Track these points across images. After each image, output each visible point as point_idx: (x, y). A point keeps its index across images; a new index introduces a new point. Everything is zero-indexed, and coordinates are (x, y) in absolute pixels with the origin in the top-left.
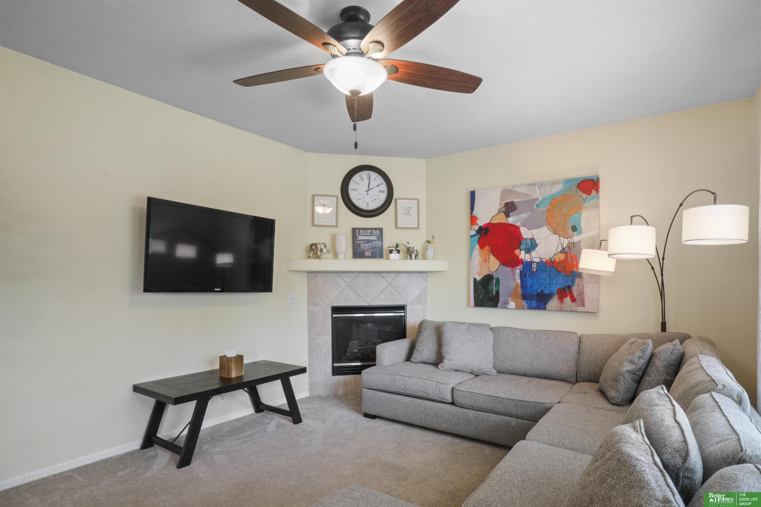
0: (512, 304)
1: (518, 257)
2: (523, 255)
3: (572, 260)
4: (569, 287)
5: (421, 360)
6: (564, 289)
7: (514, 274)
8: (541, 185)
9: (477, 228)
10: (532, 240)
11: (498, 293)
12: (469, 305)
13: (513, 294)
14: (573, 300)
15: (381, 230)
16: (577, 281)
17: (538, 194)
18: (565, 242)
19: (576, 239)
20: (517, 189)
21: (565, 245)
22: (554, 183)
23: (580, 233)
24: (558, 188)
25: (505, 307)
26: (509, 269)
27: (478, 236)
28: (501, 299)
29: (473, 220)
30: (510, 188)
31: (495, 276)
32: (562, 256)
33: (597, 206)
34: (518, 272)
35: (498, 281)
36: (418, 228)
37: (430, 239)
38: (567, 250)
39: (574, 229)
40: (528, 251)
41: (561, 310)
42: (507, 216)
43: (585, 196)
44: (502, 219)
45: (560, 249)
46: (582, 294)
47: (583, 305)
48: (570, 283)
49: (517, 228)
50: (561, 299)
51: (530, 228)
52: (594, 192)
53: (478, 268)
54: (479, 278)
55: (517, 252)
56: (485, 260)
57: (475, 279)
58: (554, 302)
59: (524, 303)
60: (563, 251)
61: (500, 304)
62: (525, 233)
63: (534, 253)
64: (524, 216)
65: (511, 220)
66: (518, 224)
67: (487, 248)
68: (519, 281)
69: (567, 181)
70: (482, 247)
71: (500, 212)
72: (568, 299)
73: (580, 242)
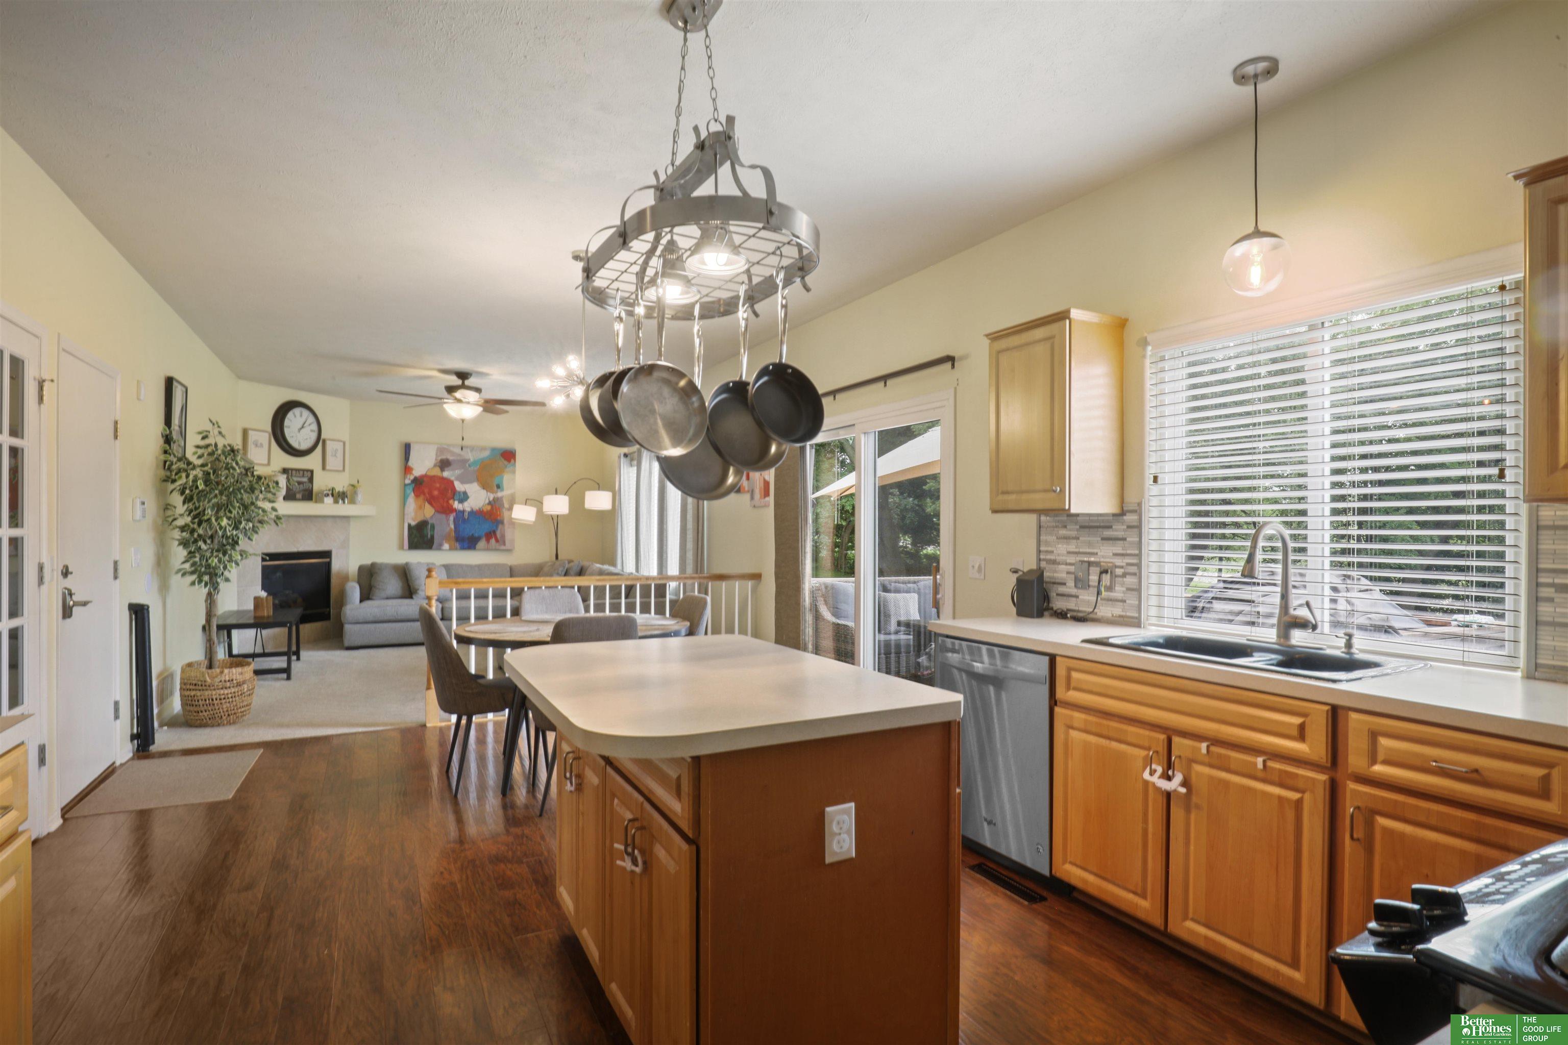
0: (446, 546)
1: (452, 506)
2: (456, 505)
3: (496, 510)
4: (494, 532)
5: (385, 596)
6: (490, 533)
7: (448, 520)
8: (472, 449)
9: (412, 477)
10: (465, 493)
11: (432, 537)
12: (401, 547)
13: (447, 538)
14: (497, 541)
15: (312, 472)
16: (500, 526)
17: (471, 456)
18: (492, 496)
19: (499, 494)
20: (452, 449)
21: (491, 499)
22: (483, 449)
23: (502, 490)
24: (486, 454)
25: (439, 548)
26: (444, 516)
27: (413, 485)
28: (436, 541)
29: (407, 469)
30: (446, 447)
31: (430, 522)
32: (489, 508)
33: (514, 472)
34: (452, 518)
35: (433, 527)
36: (344, 470)
37: (355, 483)
38: (493, 503)
39: (498, 487)
40: (461, 501)
41: (488, 549)
42: (442, 469)
43: (506, 463)
44: (437, 472)
45: (487, 501)
46: (503, 536)
47: (504, 544)
48: (495, 528)
49: (452, 483)
50: (488, 540)
51: (463, 482)
52: (512, 461)
53: (413, 514)
54: (413, 523)
55: (451, 502)
56: (421, 507)
57: (409, 525)
58: (482, 544)
59: (457, 545)
60: (490, 503)
61: (434, 546)
62: (459, 486)
63: (466, 504)
64: (458, 472)
65: (446, 474)
66: (452, 478)
67: (422, 497)
68: (452, 526)
69: (493, 450)
70: (417, 496)
71: (435, 466)
72: (493, 541)
73: (502, 497)
